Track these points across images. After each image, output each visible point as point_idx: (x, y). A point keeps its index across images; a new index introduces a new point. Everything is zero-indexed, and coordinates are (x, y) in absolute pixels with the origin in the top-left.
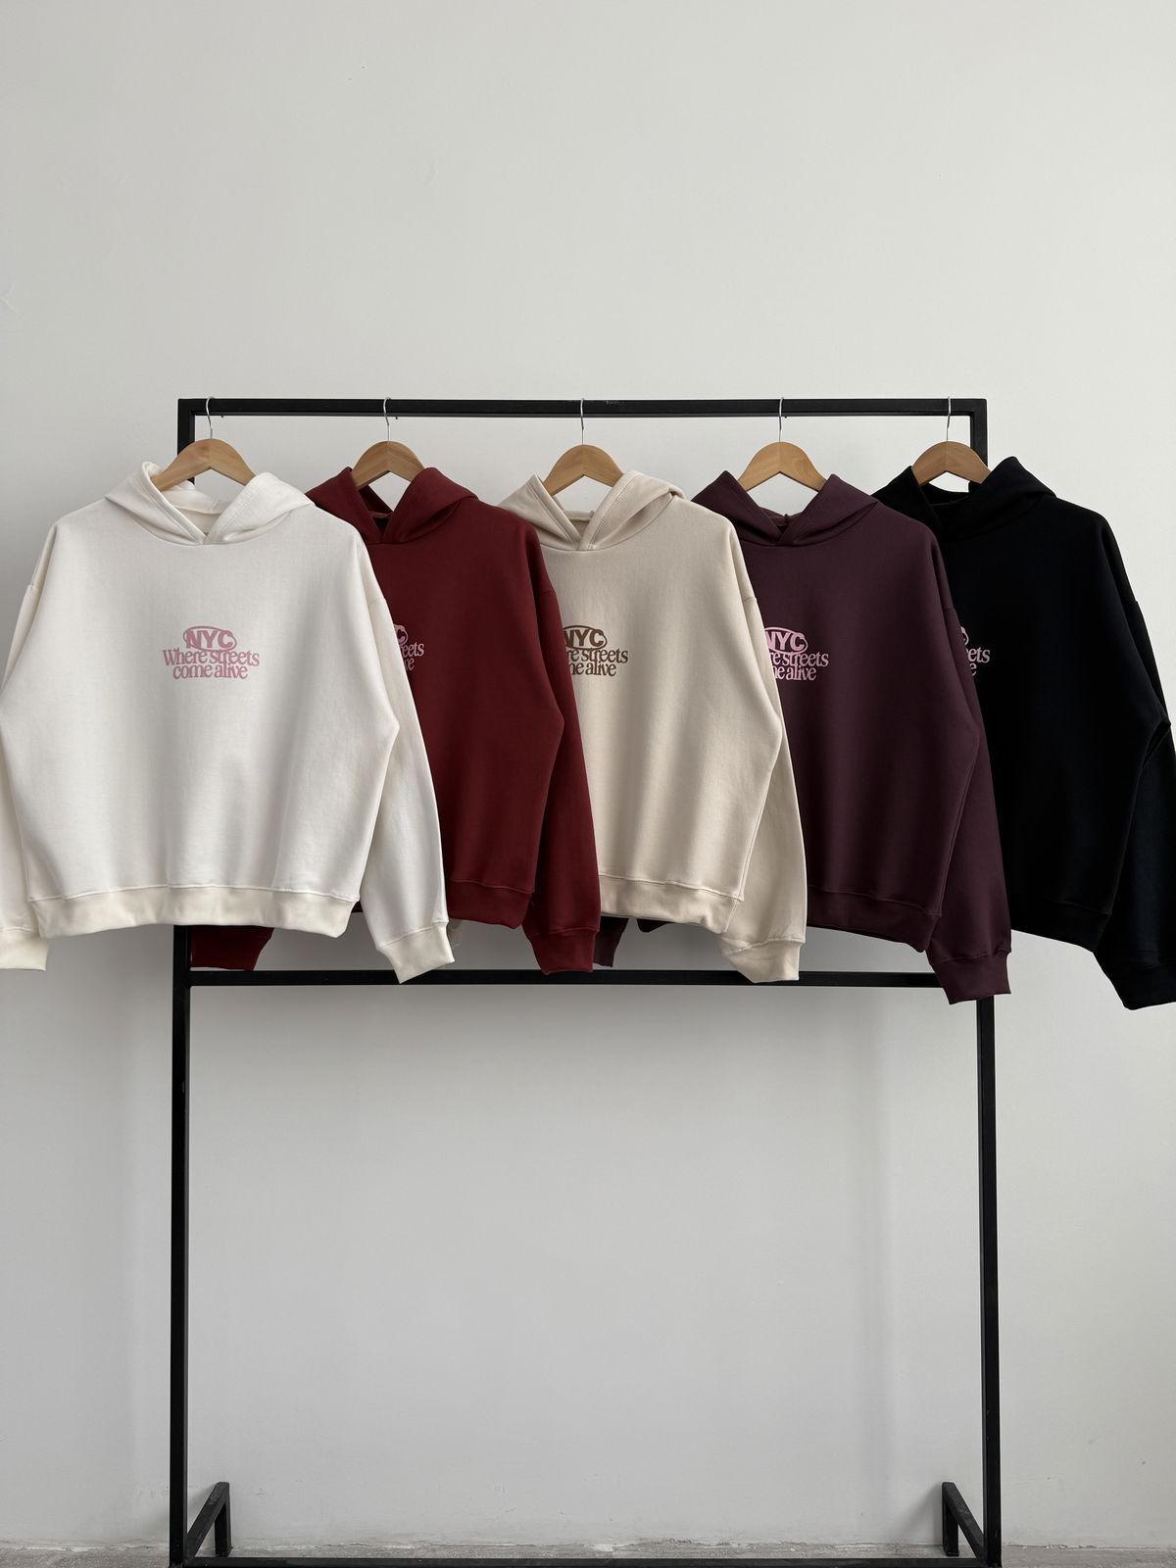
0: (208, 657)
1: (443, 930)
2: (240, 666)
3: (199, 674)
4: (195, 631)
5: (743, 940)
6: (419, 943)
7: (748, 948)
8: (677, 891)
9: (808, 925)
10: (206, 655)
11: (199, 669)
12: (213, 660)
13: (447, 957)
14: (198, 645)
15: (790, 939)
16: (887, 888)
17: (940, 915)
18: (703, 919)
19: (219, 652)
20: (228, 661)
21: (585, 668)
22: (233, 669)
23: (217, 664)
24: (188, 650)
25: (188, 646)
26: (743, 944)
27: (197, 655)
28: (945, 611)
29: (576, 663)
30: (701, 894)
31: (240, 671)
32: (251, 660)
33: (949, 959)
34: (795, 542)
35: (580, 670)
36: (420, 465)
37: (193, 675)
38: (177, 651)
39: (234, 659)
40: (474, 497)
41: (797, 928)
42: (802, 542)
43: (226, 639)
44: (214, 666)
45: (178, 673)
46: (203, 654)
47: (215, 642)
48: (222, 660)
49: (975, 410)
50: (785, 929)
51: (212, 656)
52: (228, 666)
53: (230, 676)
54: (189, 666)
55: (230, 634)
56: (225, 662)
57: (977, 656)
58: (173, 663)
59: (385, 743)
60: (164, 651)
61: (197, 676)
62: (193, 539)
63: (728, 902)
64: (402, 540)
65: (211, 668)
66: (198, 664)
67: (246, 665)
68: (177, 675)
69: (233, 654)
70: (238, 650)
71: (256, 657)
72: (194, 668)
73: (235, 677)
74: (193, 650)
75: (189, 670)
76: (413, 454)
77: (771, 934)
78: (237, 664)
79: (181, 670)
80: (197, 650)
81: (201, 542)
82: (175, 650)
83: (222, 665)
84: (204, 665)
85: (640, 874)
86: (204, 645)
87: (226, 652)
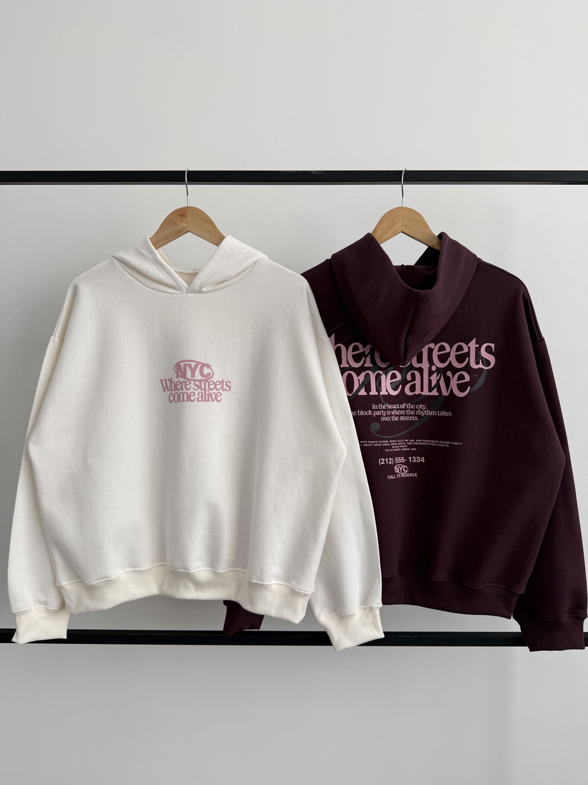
0: (192, 385)
2: (216, 392)
3: (185, 399)
4: (182, 364)
10: (190, 383)
11: (185, 395)
12: (196, 388)
14: (184, 376)
19: (200, 381)
20: (207, 389)
22: (211, 394)
23: (199, 390)
24: (178, 379)
25: (178, 377)
27: (184, 384)
31: (216, 396)
32: (225, 386)
37: (181, 400)
38: (170, 380)
39: (212, 387)
43: (206, 371)
44: (197, 392)
45: (172, 398)
46: (188, 383)
47: (197, 373)
48: (203, 387)
51: (195, 385)
52: (207, 393)
53: (209, 401)
54: (179, 392)
55: (209, 366)
56: (205, 389)
58: (168, 391)
60: (161, 381)
61: (183, 401)
62: (177, 288)
65: (194, 394)
66: (185, 391)
67: (221, 391)
68: (172, 400)
69: (211, 383)
70: (215, 379)
71: (228, 384)
72: (182, 394)
73: (213, 401)
74: (181, 380)
75: (179, 396)
78: (215, 390)
79: (174, 396)
80: (183, 380)
81: (185, 291)
82: (169, 380)
83: (203, 392)
84: (189, 392)
86: (189, 374)
87: (206, 381)
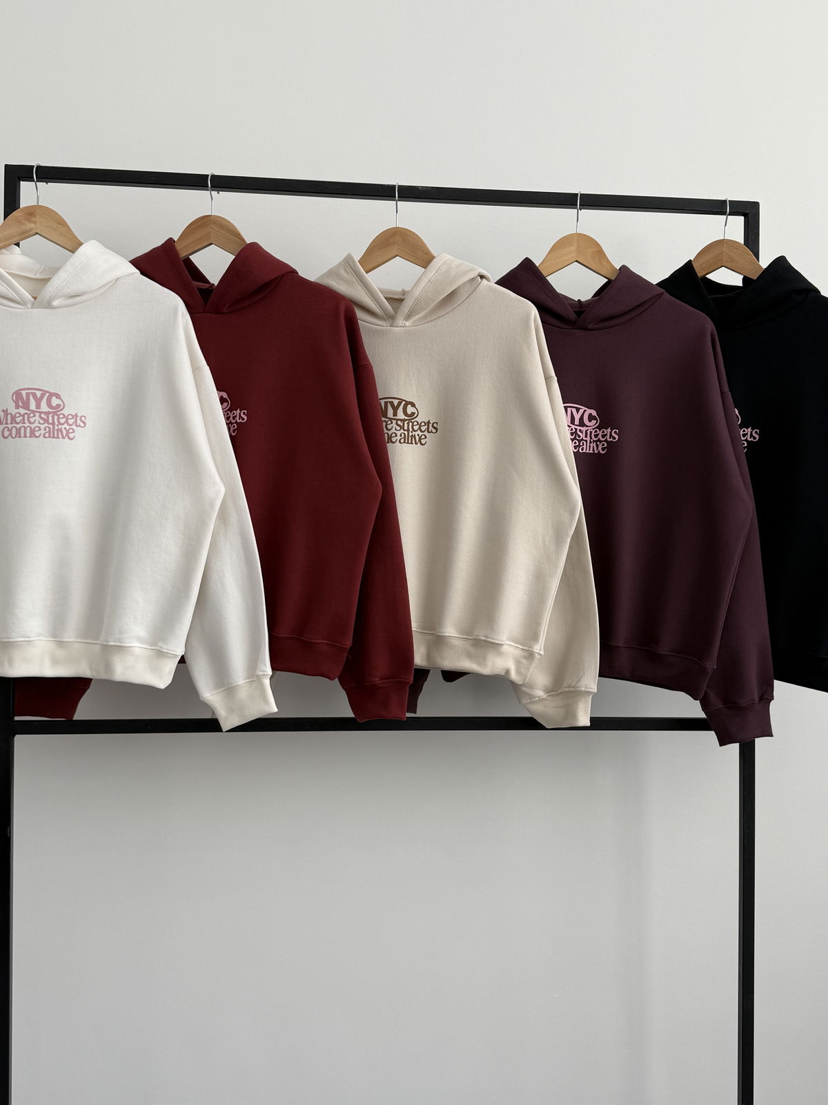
0: (37, 418)
1: (267, 682)
2: (68, 427)
3: (28, 435)
4: (24, 393)
5: (540, 690)
6: (243, 693)
7: (545, 696)
8: (483, 646)
9: (599, 676)
10: (35, 416)
11: (28, 430)
12: (42, 422)
13: (271, 707)
14: (26, 406)
15: (583, 689)
16: (667, 643)
17: (715, 667)
18: (508, 672)
19: (47, 413)
20: (56, 423)
21: (399, 438)
22: (61, 430)
23: (46, 425)
24: (17, 411)
25: (17, 407)
26: (540, 693)
27: (26, 416)
28: (722, 393)
29: (390, 433)
30: (505, 648)
31: (68, 432)
32: (79, 422)
33: (721, 706)
34: (590, 326)
35: (394, 439)
36: (243, 240)
37: (22, 435)
38: (5, 412)
39: (62, 421)
40: (294, 272)
41: (590, 679)
42: (595, 327)
43: (55, 401)
44: (42, 427)
45: (6, 433)
46: (32, 415)
47: (44, 403)
48: (50, 421)
49: (749, 212)
50: (579, 680)
51: (40, 417)
52: (56, 428)
53: (58, 437)
54: (18, 426)
55: (58, 396)
56: (53, 424)
57: (749, 434)
58: (1, 424)
59: (212, 505)
61: (25, 436)
62: (22, 303)
63: (530, 655)
64: (224, 310)
65: (40, 429)
66: (27, 424)
67: (74, 427)
68: (6, 435)
69: (61, 416)
70: (66, 412)
71: (83, 418)
72: (23, 428)
73: (63, 438)
74: (22, 411)
75: (18, 431)
76: (236, 228)
77: (565, 684)
78: (66, 425)
79: (10, 431)
80: (26, 411)
81: (29, 306)
82: (3, 411)
83: (51, 426)
84: (33, 426)
85: (450, 630)
86: (33, 406)
87: (55, 413)
